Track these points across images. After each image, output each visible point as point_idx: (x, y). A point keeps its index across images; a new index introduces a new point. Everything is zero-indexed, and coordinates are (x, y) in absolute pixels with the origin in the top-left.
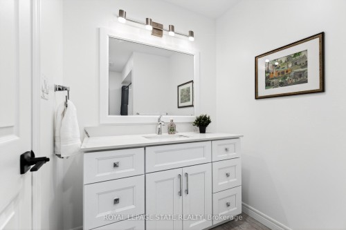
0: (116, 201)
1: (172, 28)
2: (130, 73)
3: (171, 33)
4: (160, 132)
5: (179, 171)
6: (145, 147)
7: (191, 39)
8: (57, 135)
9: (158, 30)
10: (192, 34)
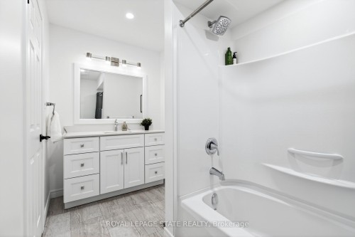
0: (82, 165)
1: (125, 62)
2: (102, 84)
3: (124, 65)
4: (116, 129)
5: (122, 151)
6: (99, 136)
7: (139, 68)
8: (49, 129)
9: (115, 62)
10: (139, 65)
